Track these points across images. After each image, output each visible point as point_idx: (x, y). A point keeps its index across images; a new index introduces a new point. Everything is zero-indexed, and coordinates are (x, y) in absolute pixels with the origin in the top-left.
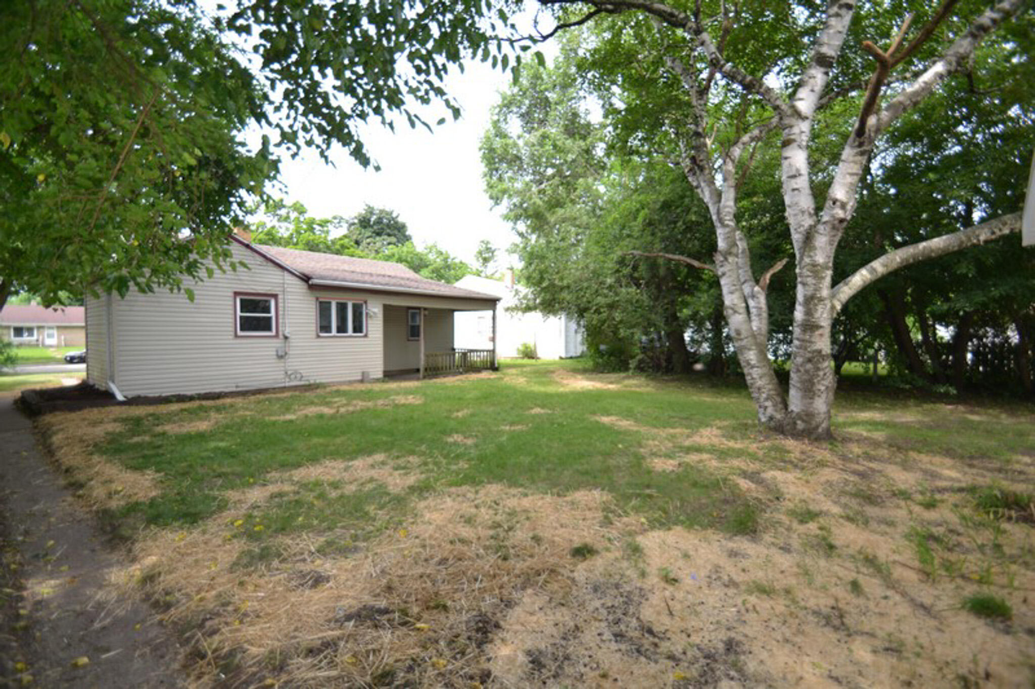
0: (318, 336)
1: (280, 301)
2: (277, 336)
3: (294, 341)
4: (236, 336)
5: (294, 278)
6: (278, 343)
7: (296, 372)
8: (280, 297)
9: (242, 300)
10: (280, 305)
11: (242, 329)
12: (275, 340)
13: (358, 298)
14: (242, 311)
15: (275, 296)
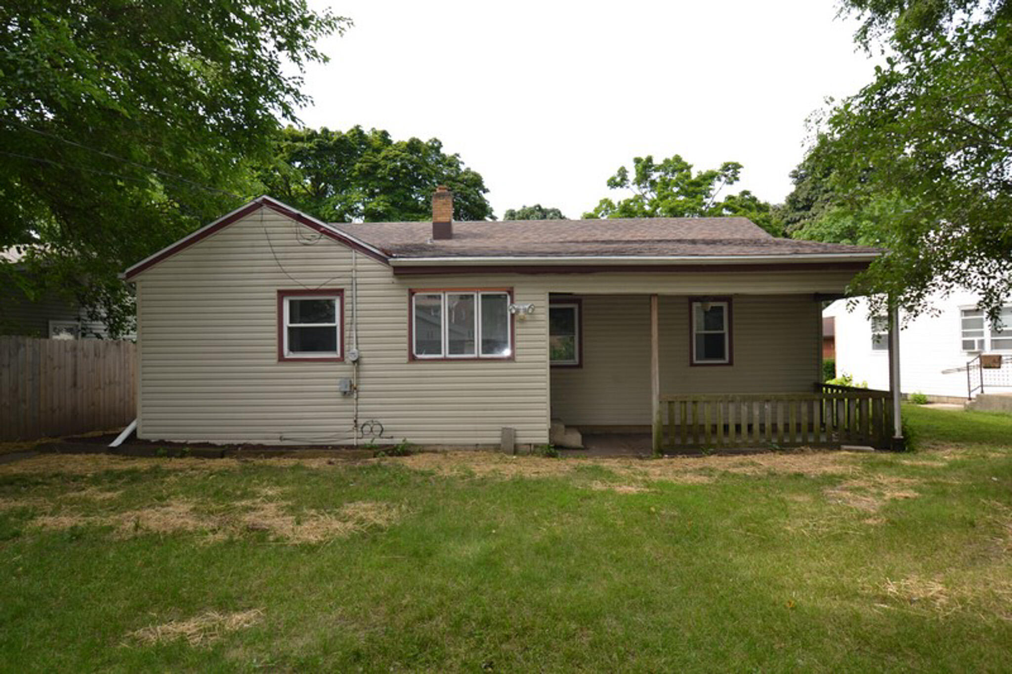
0: (412, 359)
1: (347, 300)
2: (342, 359)
3: (369, 368)
4: (281, 359)
5: (373, 260)
6: (343, 371)
7: (373, 422)
8: (347, 293)
9: (292, 303)
10: (347, 307)
11: (292, 349)
12: (339, 367)
13: (496, 284)
14: (291, 322)
15: (340, 292)
